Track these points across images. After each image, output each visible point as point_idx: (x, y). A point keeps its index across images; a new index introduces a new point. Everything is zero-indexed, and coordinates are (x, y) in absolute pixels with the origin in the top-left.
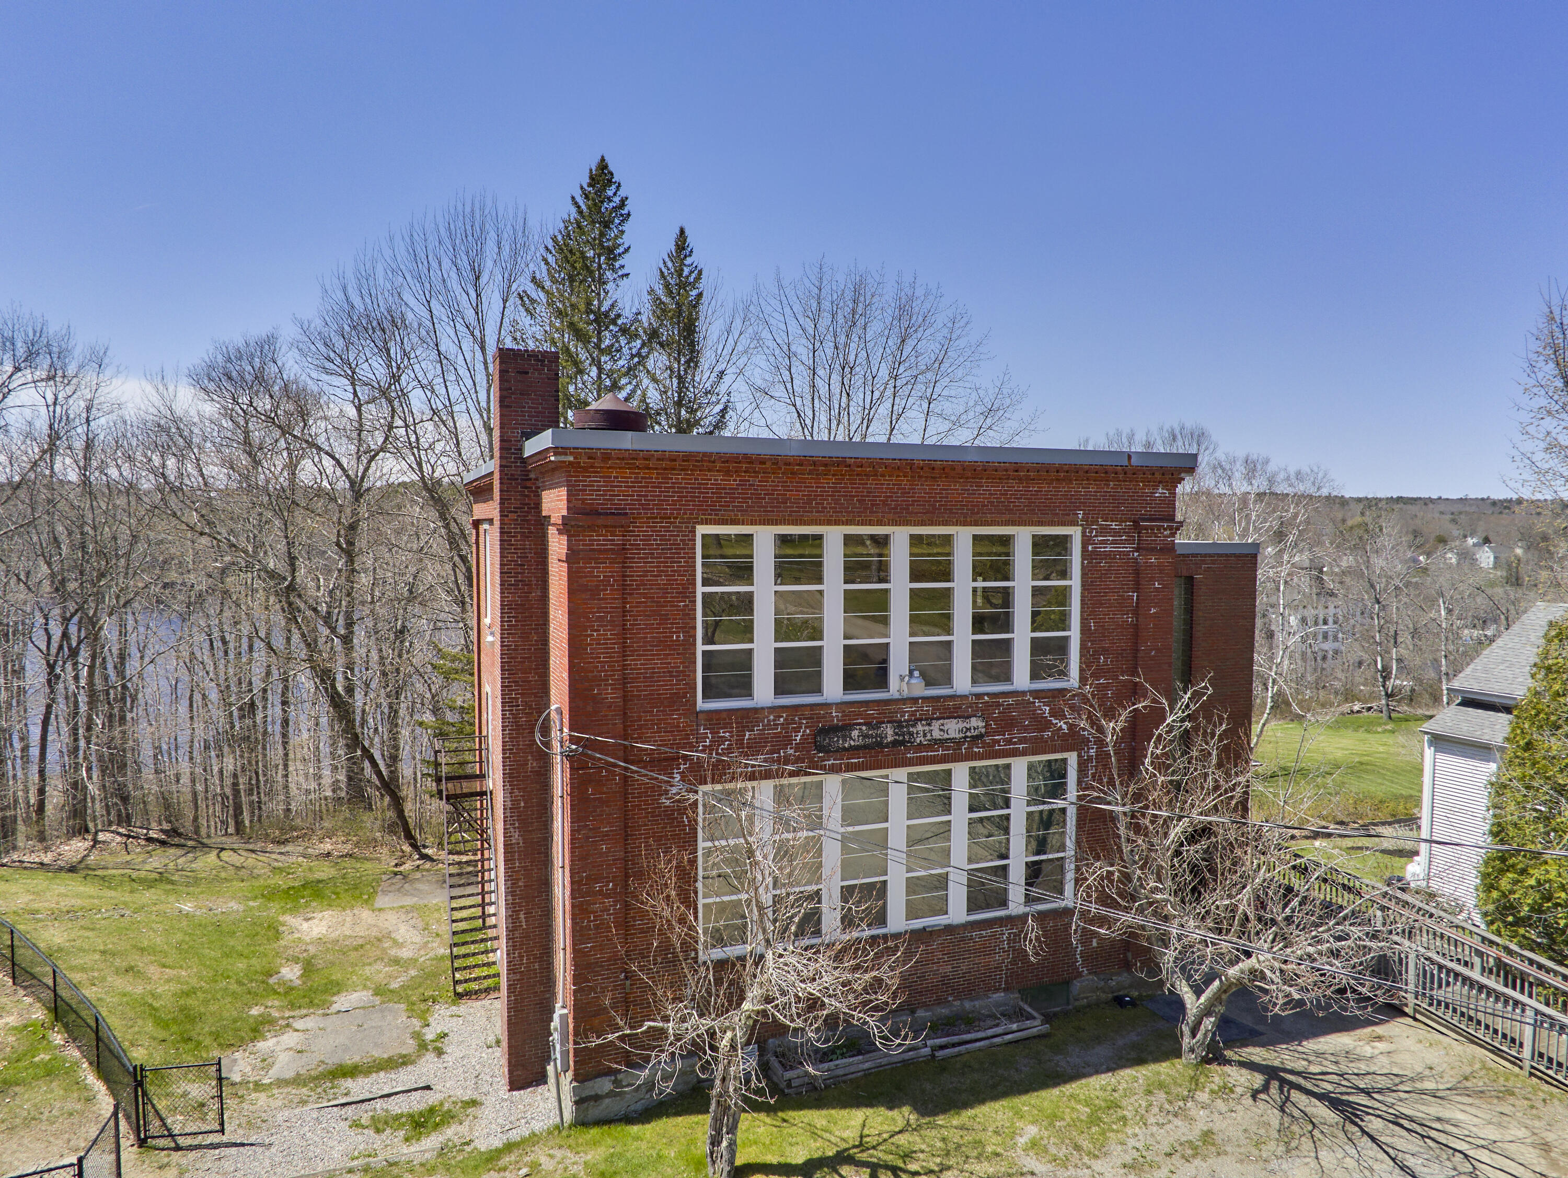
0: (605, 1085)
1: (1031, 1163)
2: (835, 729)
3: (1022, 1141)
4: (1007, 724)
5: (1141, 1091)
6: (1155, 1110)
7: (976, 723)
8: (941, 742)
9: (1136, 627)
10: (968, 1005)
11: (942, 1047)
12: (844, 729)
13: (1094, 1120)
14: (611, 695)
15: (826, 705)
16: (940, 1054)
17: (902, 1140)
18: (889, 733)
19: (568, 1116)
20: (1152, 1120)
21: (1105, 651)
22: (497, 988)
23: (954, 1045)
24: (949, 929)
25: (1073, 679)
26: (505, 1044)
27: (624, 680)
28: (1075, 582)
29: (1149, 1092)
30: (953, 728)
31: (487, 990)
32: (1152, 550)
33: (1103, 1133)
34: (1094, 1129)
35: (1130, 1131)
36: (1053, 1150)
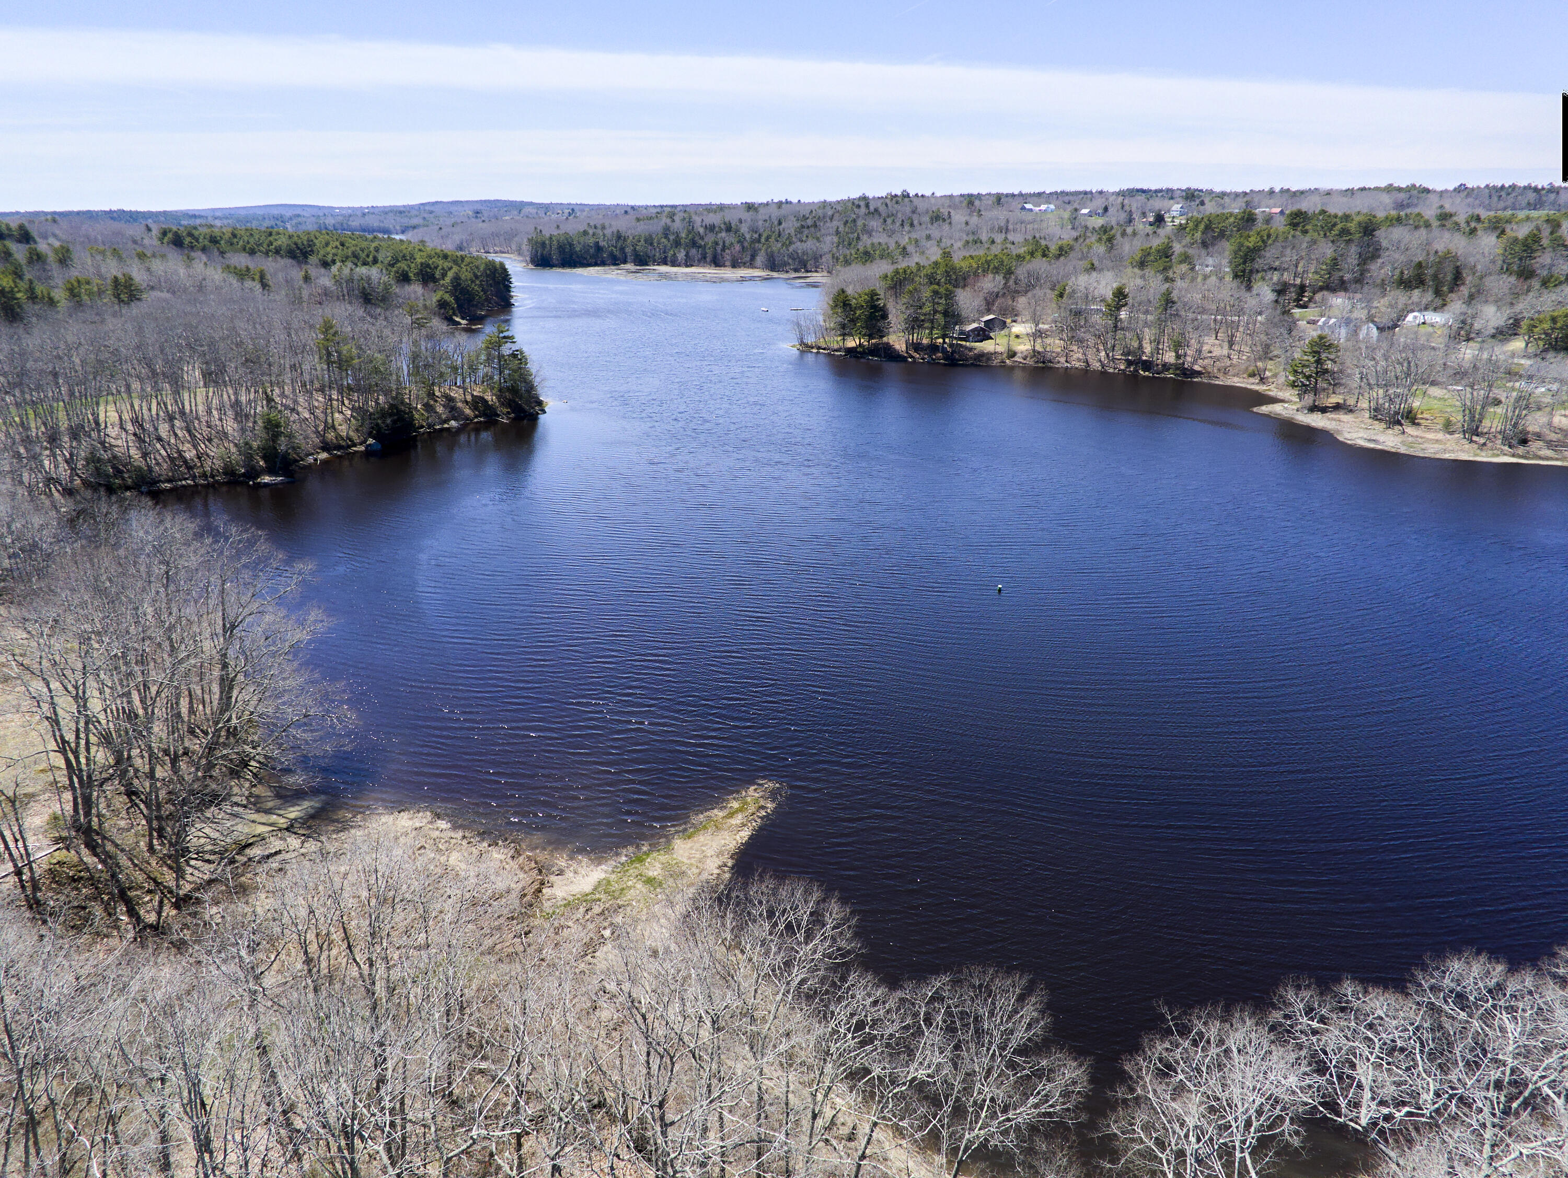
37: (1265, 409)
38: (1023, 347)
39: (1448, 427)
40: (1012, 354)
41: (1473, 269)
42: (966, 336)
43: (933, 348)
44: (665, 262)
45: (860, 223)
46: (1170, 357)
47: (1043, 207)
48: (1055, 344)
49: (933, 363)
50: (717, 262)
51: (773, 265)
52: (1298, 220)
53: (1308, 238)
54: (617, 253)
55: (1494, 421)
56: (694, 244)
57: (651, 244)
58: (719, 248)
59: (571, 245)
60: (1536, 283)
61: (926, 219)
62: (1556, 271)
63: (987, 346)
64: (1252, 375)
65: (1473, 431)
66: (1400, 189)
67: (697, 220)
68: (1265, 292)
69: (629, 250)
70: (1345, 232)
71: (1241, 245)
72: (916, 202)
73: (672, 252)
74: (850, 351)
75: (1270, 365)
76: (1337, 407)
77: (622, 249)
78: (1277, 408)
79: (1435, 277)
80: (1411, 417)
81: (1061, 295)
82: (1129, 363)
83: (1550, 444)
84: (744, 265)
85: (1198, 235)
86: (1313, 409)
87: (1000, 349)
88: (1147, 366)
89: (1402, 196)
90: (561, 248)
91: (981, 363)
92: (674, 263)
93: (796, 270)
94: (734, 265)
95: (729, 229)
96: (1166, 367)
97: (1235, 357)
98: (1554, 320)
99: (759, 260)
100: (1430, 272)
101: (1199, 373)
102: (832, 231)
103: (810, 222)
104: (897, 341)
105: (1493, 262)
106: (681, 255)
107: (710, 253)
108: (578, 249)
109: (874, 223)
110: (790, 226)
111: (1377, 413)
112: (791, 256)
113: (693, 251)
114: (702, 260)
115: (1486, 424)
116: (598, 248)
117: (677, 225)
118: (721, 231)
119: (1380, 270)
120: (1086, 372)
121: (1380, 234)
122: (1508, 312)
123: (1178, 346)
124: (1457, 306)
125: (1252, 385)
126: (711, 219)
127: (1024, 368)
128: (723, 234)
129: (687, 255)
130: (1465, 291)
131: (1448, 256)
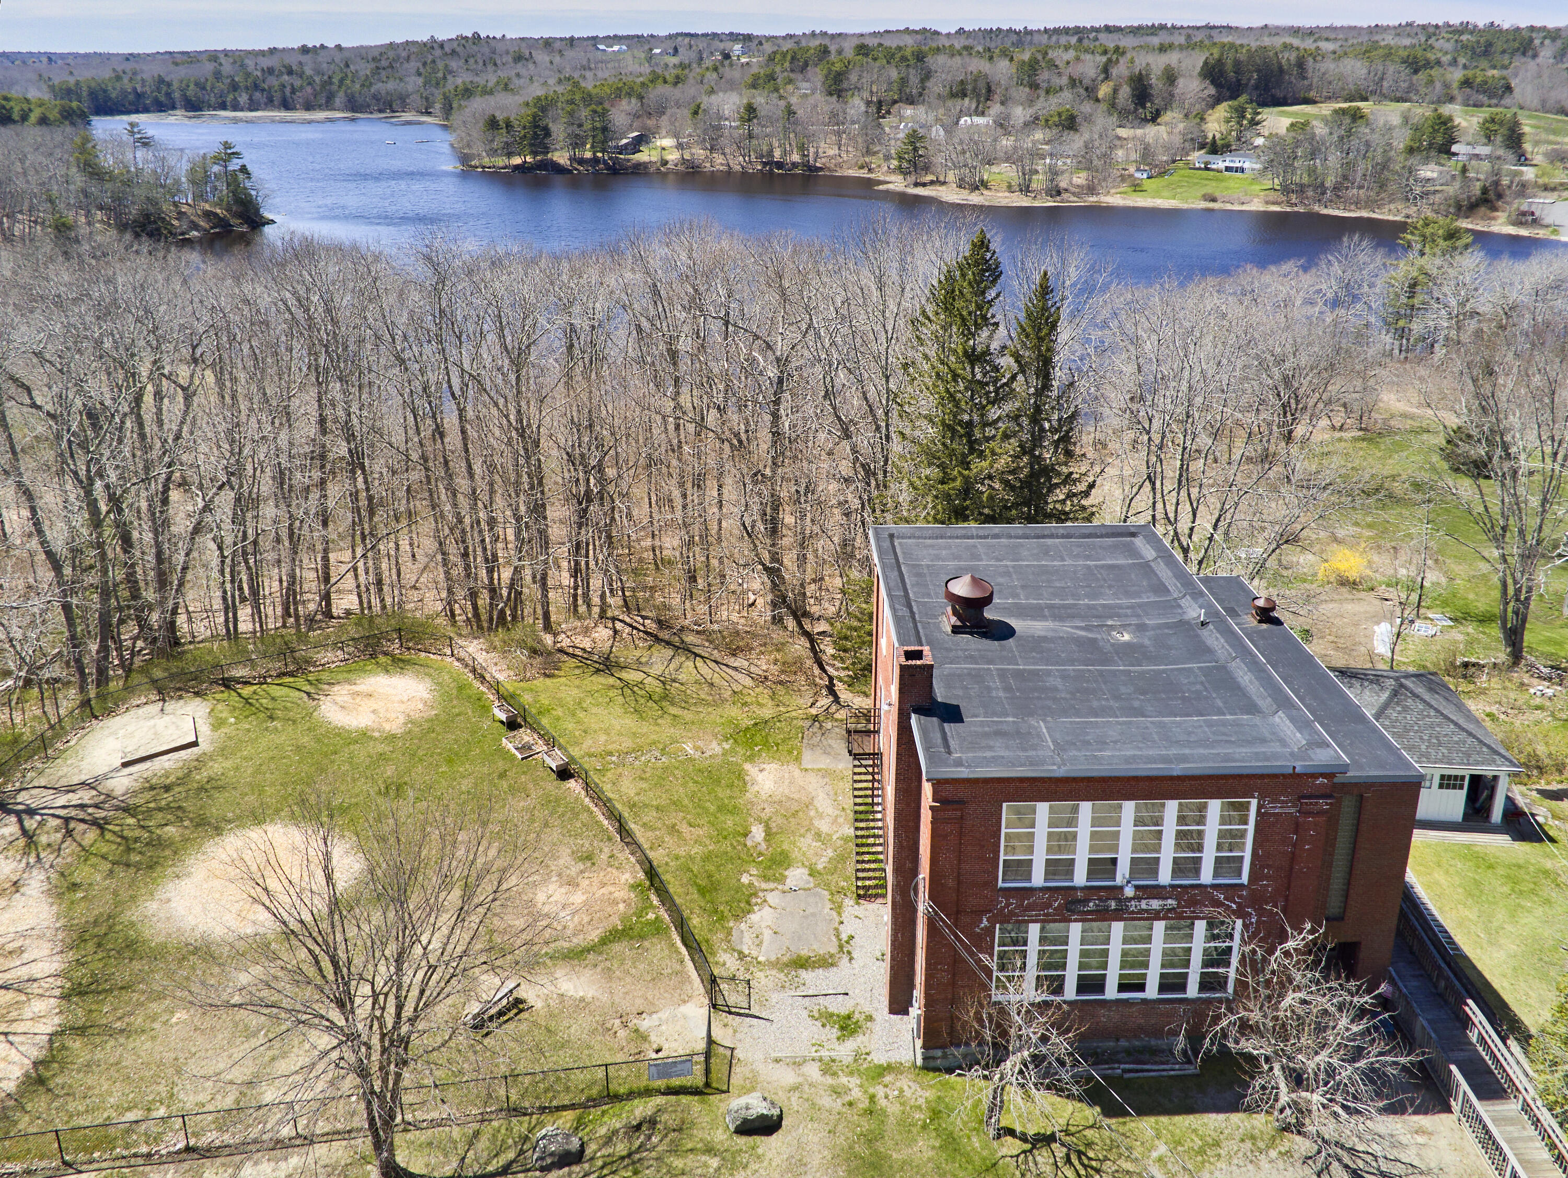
0: (939, 1053)
1: (1155, 1170)
2: (1080, 901)
3: (1155, 1155)
4: (1193, 903)
5: (1238, 1138)
6: (1240, 1154)
7: (1171, 902)
8: (1147, 911)
9: (1293, 853)
10: (1153, 1042)
11: (1130, 1071)
12: (1085, 901)
13: (1201, 1152)
14: (951, 883)
15: (1074, 889)
16: (1127, 1076)
17: (1089, 1133)
18: (1113, 904)
19: (919, 1062)
20: (1235, 1161)
21: (1268, 867)
22: (884, 896)
23: (1137, 1071)
24: (1145, 1001)
25: (1245, 879)
26: (888, 957)
27: (959, 874)
28: (1251, 828)
29: (1243, 1141)
30: (1155, 904)
31: (877, 896)
32: (1309, 814)
33: (1203, 1162)
34: (1199, 1158)
35: (1219, 1165)
36: (1170, 1166)
37: (881, 187)
38: (673, 156)
39: (1010, 188)
40: (665, 163)
41: (999, 84)
42: (622, 150)
43: (596, 160)
44: (223, 107)
45: (440, 65)
46: (796, 158)
47: (616, 48)
48: (699, 153)
49: (597, 173)
50: (286, 105)
51: (354, 106)
52: (863, 50)
53: (878, 64)
54: (162, 98)
55: (1039, 181)
56: (256, 87)
57: (204, 88)
58: (288, 90)
59: (105, 91)
60: (1042, 93)
61: (509, 59)
62: (1053, 83)
63: (643, 156)
64: (862, 167)
65: (1025, 189)
66: (916, 32)
67: (250, 63)
68: (856, 106)
69: (177, 95)
70: (904, 59)
71: (830, 70)
72: (493, 43)
73: (231, 96)
74: (516, 167)
75: (874, 159)
76: (932, 183)
77: (168, 95)
78: (891, 186)
79: (974, 89)
80: (984, 184)
81: (696, 113)
82: (765, 164)
83: (1074, 194)
84: (320, 108)
85: (787, 64)
86: (916, 185)
87: (654, 159)
88: (780, 165)
89: (919, 37)
90: (93, 94)
91: (640, 170)
92: (236, 108)
93: (380, 111)
94: (308, 107)
95: (290, 72)
96: (795, 165)
97: (844, 155)
98: (1060, 115)
99: (339, 100)
100: (969, 87)
101: (821, 169)
102: (413, 71)
103: (384, 63)
104: (561, 157)
105: (1011, 78)
106: (243, 99)
107: (277, 97)
108: (113, 95)
109: (454, 64)
110: (365, 69)
111: (961, 184)
112: (374, 97)
113: (257, 95)
114: (270, 104)
115: (1034, 186)
116: (139, 96)
117: (227, 68)
118: (281, 74)
119: (936, 86)
120: (729, 173)
121: (929, 60)
122: (1030, 111)
123: (802, 148)
124: (996, 109)
125: (863, 173)
126: (266, 63)
127: (677, 173)
128: (286, 77)
129: (251, 99)
130: (997, 98)
131: (979, 76)
